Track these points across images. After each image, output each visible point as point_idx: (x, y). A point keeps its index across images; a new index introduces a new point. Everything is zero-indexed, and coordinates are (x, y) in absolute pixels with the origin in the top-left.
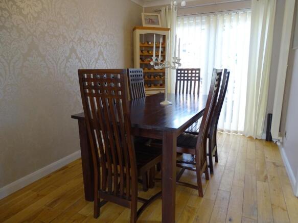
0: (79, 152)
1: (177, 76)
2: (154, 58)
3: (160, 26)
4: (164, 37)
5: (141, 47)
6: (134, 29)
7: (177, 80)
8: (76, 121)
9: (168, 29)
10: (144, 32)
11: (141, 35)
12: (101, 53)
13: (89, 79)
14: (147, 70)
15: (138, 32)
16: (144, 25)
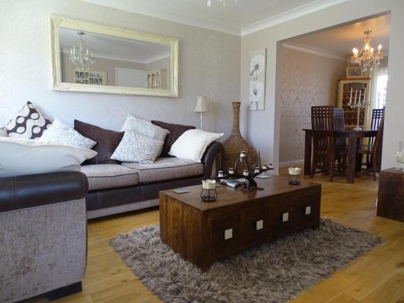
0: (303, 160)
1: (373, 115)
2: (351, 101)
3: (362, 77)
4: (366, 84)
5: (344, 94)
6: (339, 80)
7: (373, 118)
8: (304, 132)
9: (369, 79)
10: (347, 82)
11: (345, 85)
12: (313, 99)
13: (316, 111)
14: (348, 111)
15: (342, 83)
16: (348, 77)
